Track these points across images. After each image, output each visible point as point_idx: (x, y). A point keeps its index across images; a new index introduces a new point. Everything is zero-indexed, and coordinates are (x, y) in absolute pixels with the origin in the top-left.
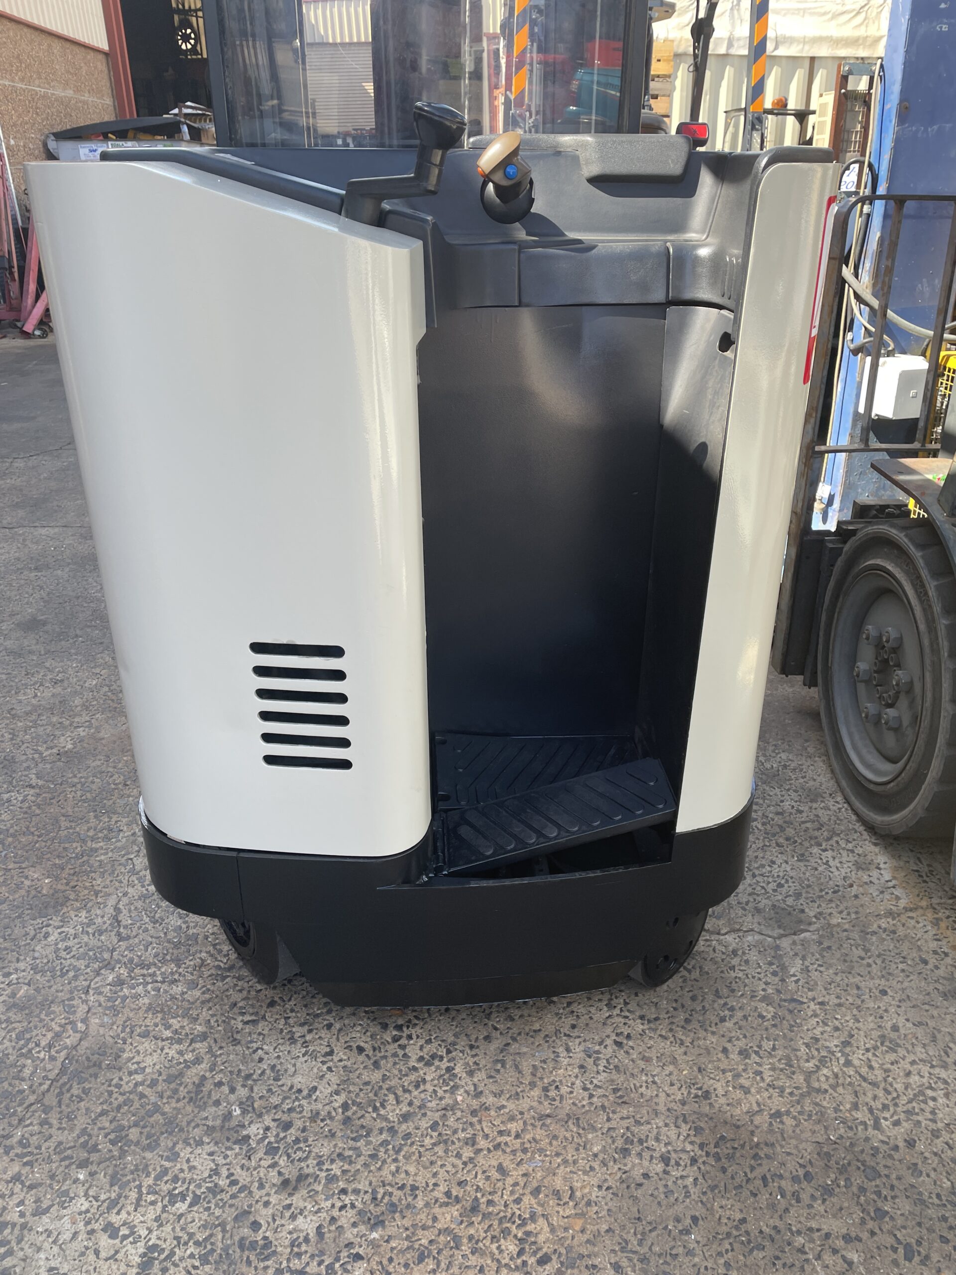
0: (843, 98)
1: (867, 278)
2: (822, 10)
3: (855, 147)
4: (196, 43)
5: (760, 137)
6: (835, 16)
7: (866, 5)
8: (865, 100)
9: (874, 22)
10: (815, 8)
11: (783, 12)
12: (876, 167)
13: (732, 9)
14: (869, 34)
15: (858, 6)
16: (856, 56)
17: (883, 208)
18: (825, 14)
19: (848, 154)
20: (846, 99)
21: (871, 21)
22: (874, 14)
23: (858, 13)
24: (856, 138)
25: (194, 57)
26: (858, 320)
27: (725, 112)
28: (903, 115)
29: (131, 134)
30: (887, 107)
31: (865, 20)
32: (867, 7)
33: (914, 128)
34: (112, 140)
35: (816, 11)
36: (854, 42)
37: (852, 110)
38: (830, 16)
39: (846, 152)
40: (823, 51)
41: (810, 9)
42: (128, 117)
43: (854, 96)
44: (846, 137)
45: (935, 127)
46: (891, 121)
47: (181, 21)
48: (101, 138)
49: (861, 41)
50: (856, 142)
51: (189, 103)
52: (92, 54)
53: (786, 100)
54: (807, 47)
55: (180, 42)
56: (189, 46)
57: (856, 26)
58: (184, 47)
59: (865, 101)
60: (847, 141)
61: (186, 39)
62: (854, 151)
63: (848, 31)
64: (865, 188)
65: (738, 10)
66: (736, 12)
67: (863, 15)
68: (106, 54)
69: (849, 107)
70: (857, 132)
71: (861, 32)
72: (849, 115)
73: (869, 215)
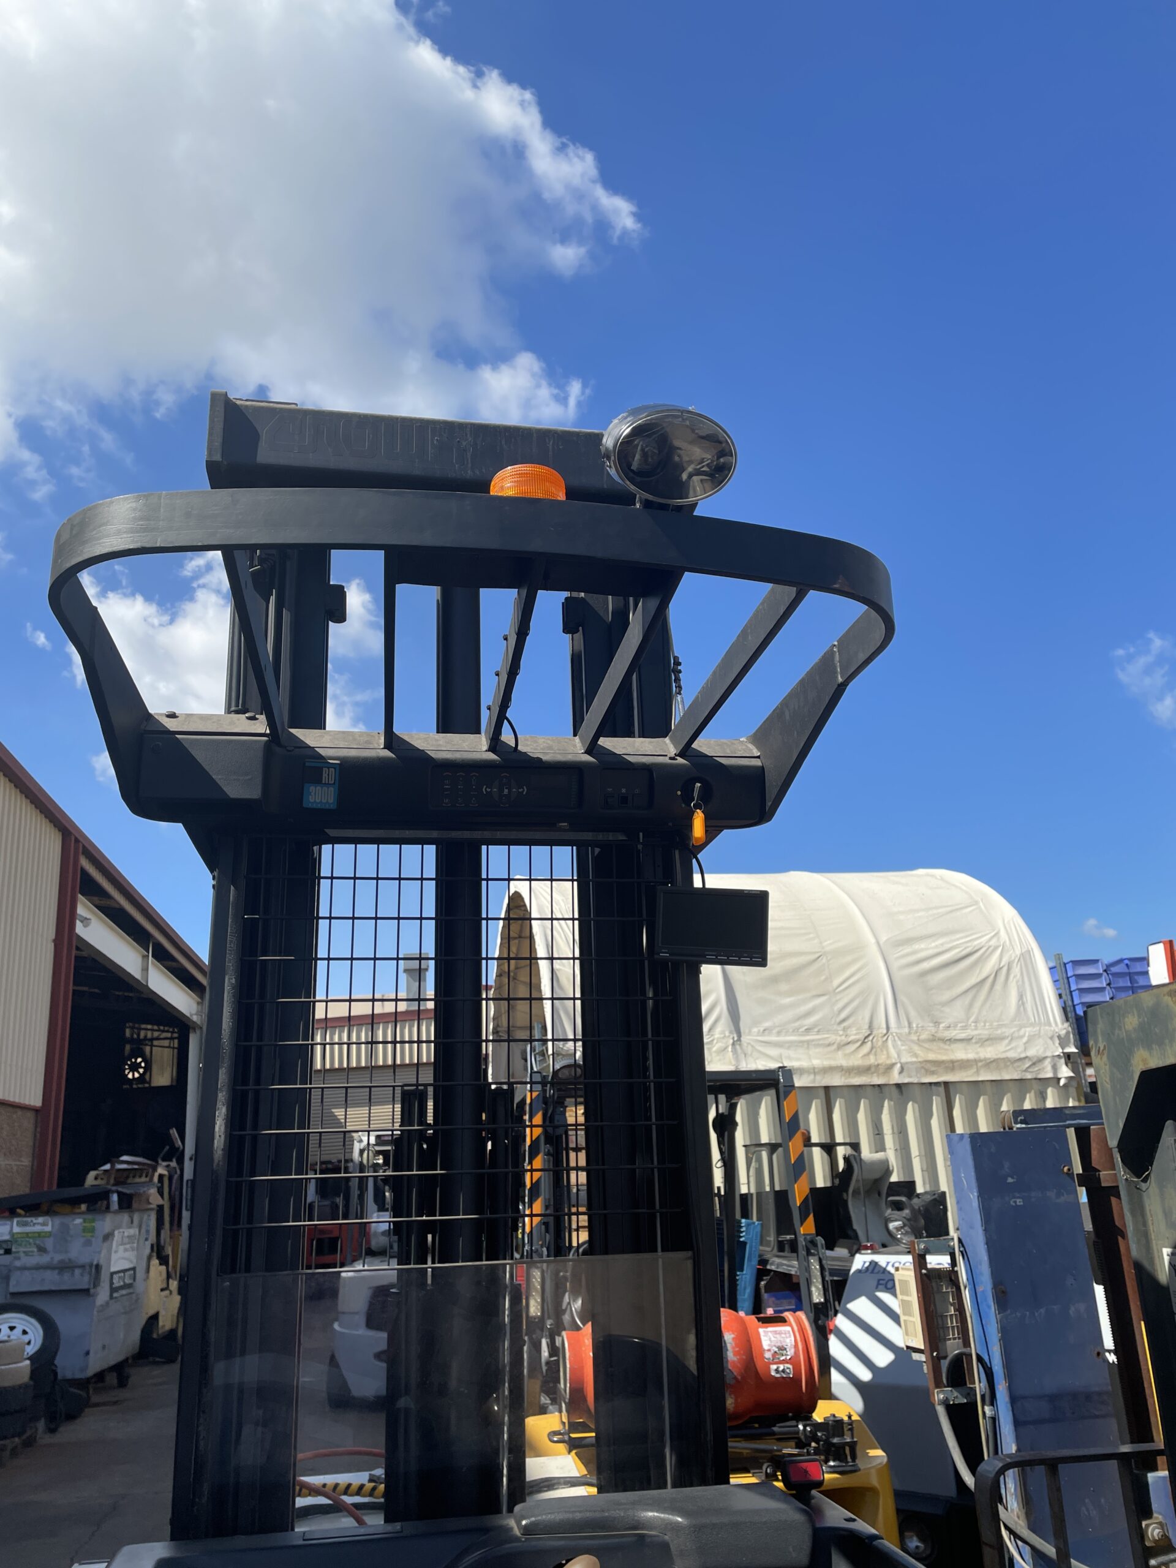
0: (925, 1278)
1: (1015, 1505)
2: (827, 1042)
3: (953, 1334)
4: (144, 1073)
5: (818, 1263)
6: (841, 1046)
7: (869, 1035)
8: (950, 1276)
9: (882, 1051)
10: (819, 1040)
11: (787, 1045)
12: (986, 1358)
13: (733, 1044)
14: (880, 1062)
15: (861, 1037)
16: (872, 1084)
17: (1011, 1413)
18: (829, 1045)
19: (948, 1342)
20: (930, 1280)
21: (878, 1050)
22: (880, 1043)
23: (864, 1043)
24: (952, 1323)
25: (140, 1086)
26: (1018, 1562)
27: (745, 1146)
28: (1002, 1298)
29: (45, 1207)
30: (980, 1289)
31: (872, 1048)
32: (871, 1038)
33: (1018, 1314)
34: (19, 1215)
35: (821, 1042)
36: (867, 1070)
37: (939, 1291)
38: (835, 1046)
39: (945, 1340)
40: (836, 1080)
41: (813, 1041)
42: (45, 1189)
43: (937, 1274)
44: (940, 1322)
45: (1042, 1311)
46: (989, 1307)
47: (132, 1050)
48: (7, 1214)
49: (873, 1069)
50: (953, 1327)
51: (125, 1158)
52: (19, 1112)
53: (809, 1133)
54: (818, 1078)
55: (127, 1072)
56: (137, 1075)
57: (865, 1055)
58: (130, 1076)
59: (951, 1280)
60: (943, 1328)
61: (135, 1067)
62: (954, 1339)
63: (856, 1061)
64: (980, 1382)
65: (740, 1045)
66: (738, 1047)
67: (869, 1045)
68: (36, 1110)
69: (935, 1289)
70: (951, 1315)
71: (872, 1060)
72: (937, 1297)
73: (994, 1419)
